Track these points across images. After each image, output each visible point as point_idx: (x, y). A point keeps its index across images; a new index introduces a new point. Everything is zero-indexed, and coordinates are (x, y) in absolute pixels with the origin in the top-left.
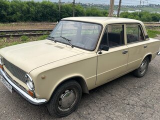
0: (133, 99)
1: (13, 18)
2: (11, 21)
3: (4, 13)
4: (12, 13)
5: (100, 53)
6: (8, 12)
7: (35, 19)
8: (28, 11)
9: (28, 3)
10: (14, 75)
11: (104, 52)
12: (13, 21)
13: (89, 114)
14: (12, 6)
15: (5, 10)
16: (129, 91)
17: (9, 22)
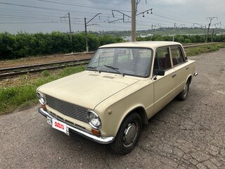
0: (188, 124)
1: (21, 54)
2: (18, 57)
3: (9, 48)
4: (19, 48)
5: (155, 79)
6: (14, 47)
7: (46, 52)
8: (37, 44)
9: (36, 36)
10: (65, 114)
11: (159, 77)
12: (20, 57)
13: (152, 146)
14: (18, 41)
15: (10, 45)
16: (180, 115)
17: (17, 58)
